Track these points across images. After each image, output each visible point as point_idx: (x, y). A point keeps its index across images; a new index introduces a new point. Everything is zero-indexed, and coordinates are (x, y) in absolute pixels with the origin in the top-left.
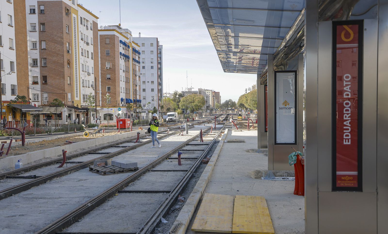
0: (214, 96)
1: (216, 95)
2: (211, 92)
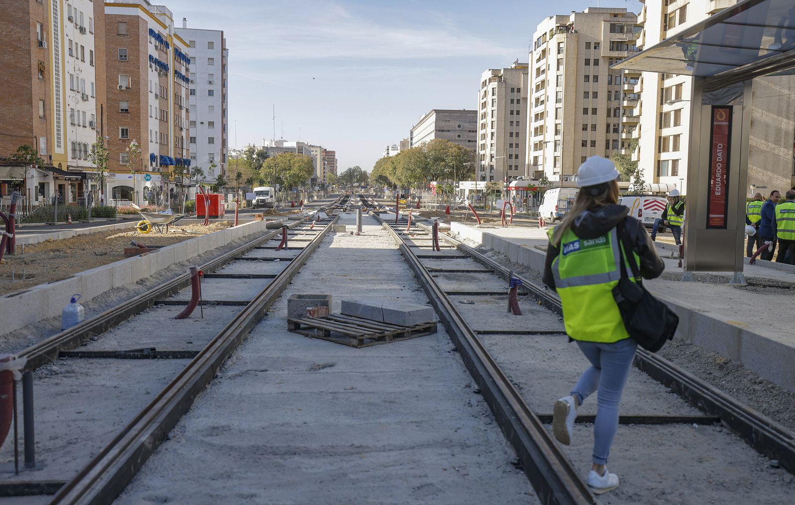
0: (324, 159)
1: (329, 157)
2: (319, 150)
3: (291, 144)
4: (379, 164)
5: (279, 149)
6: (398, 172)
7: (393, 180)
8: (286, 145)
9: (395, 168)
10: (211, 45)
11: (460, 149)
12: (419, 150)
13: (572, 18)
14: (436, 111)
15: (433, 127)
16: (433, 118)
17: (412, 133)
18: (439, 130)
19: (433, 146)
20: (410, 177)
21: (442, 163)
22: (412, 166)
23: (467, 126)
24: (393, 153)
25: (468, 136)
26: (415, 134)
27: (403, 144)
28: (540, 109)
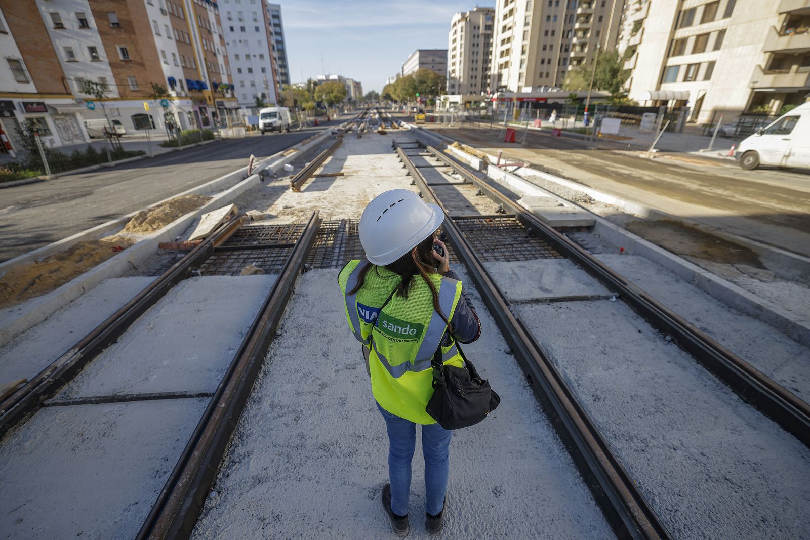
1: (358, 86)
3: (334, 77)
4: (385, 88)
5: (327, 80)
6: (398, 92)
7: (394, 97)
8: (331, 78)
9: (395, 90)
11: (435, 75)
12: (410, 77)
14: (420, 51)
15: (417, 62)
16: (417, 55)
17: (403, 67)
18: (421, 63)
19: (419, 74)
20: (406, 94)
21: (425, 84)
22: (406, 87)
23: (438, 60)
24: (392, 82)
26: (405, 68)
27: (398, 75)
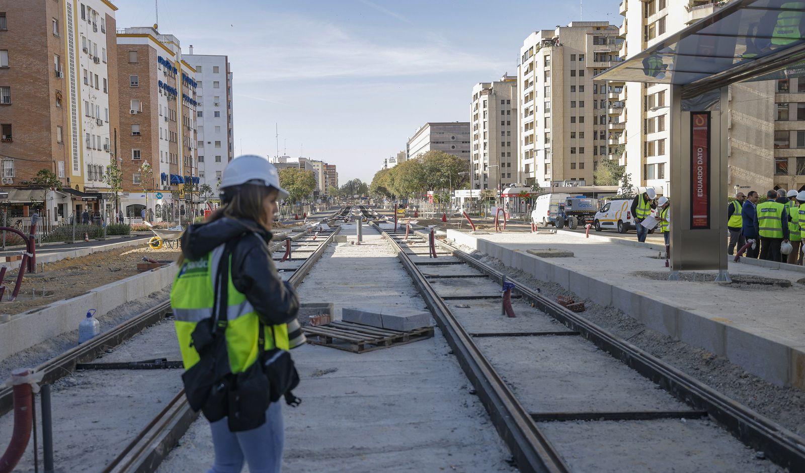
0: (325, 173)
1: (330, 171)
2: (320, 164)
3: (293, 159)
4: (378, 176)
5: (282, 164)
6: (396, 183)
7: (391, 190)
8: (289, 161)
9: (393, 180)
10: (216, 69)
11: (454, 159)
12: (416, 162)
13: (557, 33)
14: (431, 124)
15: (428, 140)
16: (428, 131)
17: (408, 145)
18: (434, 142)
19: (429, 157)
20: (408, 188)
21: (438, 173)
22: (409, 177)
23: (460, 137)
24: (391, 166)
25: (462, 147)
26: (411, 146)
27: (400, 156)
28: (530, 119)
